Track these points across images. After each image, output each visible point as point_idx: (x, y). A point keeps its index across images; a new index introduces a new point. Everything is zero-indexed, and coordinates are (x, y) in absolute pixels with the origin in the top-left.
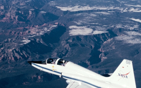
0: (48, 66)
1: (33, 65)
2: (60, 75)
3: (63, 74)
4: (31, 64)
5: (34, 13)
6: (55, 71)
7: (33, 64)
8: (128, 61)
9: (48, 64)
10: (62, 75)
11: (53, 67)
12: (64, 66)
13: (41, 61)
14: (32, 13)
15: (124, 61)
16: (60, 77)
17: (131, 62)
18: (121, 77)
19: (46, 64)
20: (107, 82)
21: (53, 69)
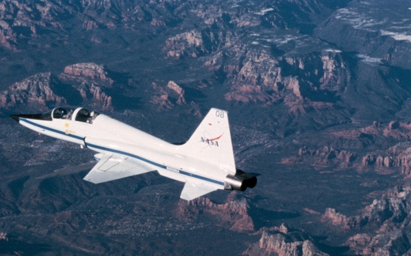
0: (56, 123)
1: (22, 122)
2: (81, 142)
3: (87, 141)
4: (18, 121)
5: (342, 66)
6: (70, 135)
7: (23, 120)
8: (220, 111)
9: (55, 120)
10: (85, 143)
11: (67, 125)
12: (90, 123)
13: (41, 114)
14: (334, 63)
15: (213, 111)
16: (82, 147)
17: (225, 114)
18: (205, 144)
19: (51, 119)
20: (178, 154)
21: (67, 131)
